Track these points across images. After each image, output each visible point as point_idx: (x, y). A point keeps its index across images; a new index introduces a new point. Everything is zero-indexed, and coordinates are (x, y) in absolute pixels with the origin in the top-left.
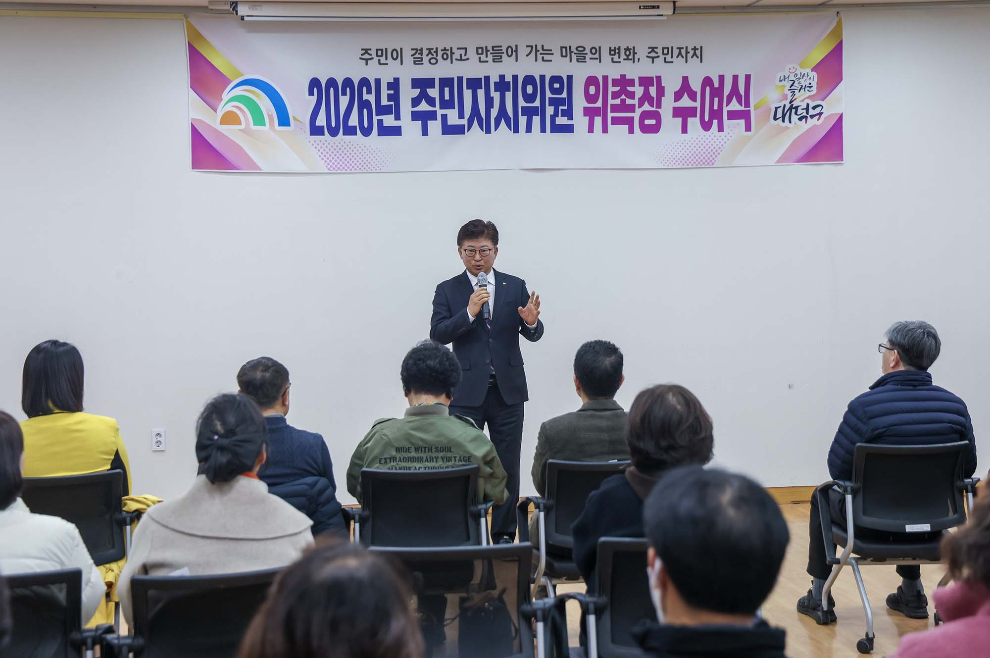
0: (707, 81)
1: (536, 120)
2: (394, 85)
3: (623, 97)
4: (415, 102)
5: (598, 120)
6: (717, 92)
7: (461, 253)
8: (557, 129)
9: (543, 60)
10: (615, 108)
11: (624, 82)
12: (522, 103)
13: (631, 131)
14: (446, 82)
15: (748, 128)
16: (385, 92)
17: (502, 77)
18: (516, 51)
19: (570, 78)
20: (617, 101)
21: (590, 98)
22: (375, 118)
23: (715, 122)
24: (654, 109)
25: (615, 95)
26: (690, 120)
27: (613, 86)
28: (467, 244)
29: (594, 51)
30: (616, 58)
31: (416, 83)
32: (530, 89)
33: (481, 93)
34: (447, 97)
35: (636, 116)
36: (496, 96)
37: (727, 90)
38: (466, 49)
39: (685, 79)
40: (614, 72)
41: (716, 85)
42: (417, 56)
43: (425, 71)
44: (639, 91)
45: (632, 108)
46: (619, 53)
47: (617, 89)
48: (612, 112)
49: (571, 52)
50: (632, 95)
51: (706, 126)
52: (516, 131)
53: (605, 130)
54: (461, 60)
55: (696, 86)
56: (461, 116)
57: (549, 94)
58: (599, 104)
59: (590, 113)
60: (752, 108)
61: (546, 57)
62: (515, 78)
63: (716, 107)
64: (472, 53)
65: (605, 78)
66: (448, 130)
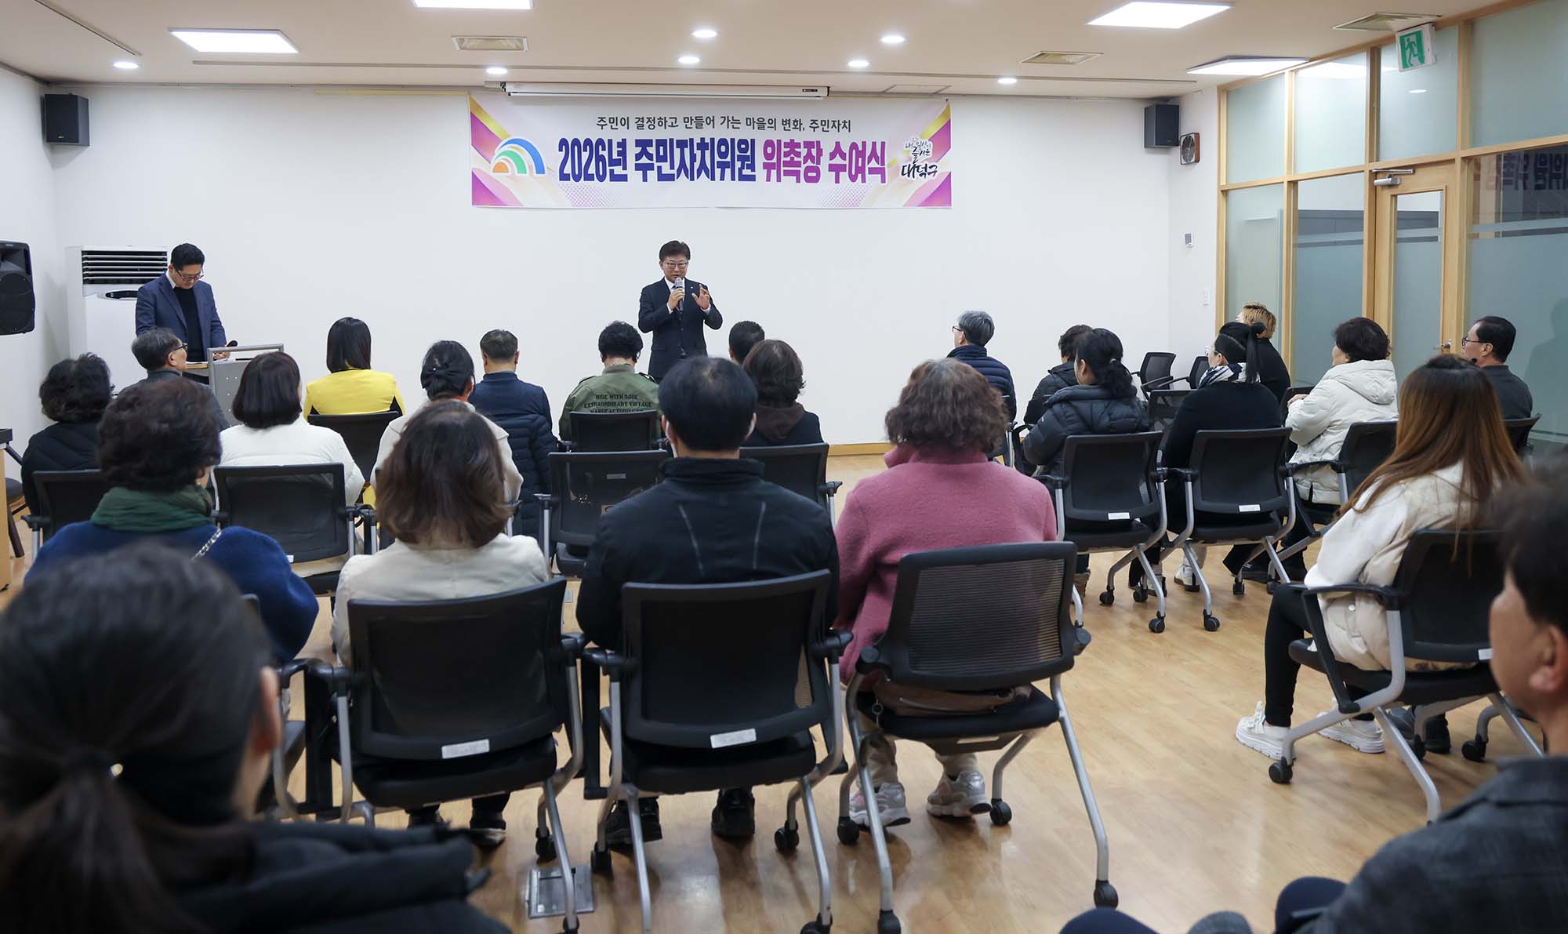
0: (854, 146)
1: (728, 171)
2: (623, 144)
3: (792, 155)
4: (638, 157)
5: (774, 172)
6: (861, 154)
7: (662, 265)
8: (743, 178)
9: (733, 128)
10: (786, 164)
11: (792, 145)
12: (717, 159)
13: (798, 181)
14: (661, 143)
15: (883, 181)
16: (615, 150)
17: (703, 139)
18: (713, 120)
19: (753, 141)
20: (788, 159)
21: (768, 156)
22: (608, 168)
23: (860, 175)
24: (815, 165)
25: (787, 154)
26: (842, 174)
27: (785, 147)
28: (669, 259)
29: (771, 122)
30: (787, 127)
31: (638, 143)
32: (723, 149)
33: (687, 151)
34: (662, 154)
35: (802, 169)
36: (698, 153)
37: (868, 153)
38: (676, 118)
39: (838, 144)
40: (785, 137)
41: (860, 149)
42: (640, 123)
43: (645, 134)
44: (804, 151)
45: (798, 164)
46: (789, 124)
47: (788, 149)
48: (784, 166)
49: (754, 122)
50: (798, 154)
51: (853, 178)
52: (713, 179)
53: (779, 180)
54: (672, 126)
55: (846, 149)
56: (672, 167)
57: (737, 153)
58: (775, 160)
59: (768, 167)
60: (886, 166)
61: (735, 126)
62: (712, 140)
63: (860, 165)
64: (680, 122)
65: (779, 142)
66: (662, 177)
